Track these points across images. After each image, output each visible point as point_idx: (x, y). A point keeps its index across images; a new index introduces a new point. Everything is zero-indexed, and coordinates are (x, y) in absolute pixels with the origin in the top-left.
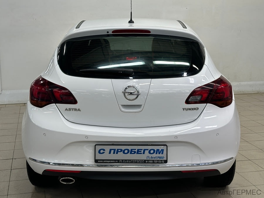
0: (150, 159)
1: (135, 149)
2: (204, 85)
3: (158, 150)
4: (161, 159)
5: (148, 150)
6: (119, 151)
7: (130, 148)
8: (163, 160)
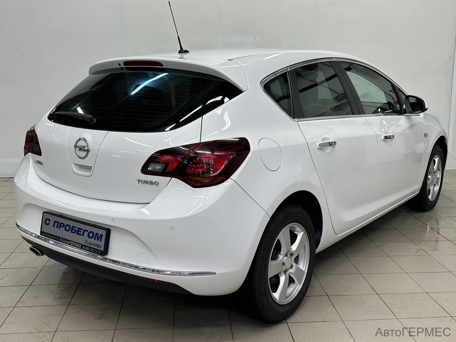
0: (88, 245)
1: (76, 228)
2: (182, 146)
3: (97, 234)
4: (98, 248)
5: (87, 231)
6: (62, 225)
7: (72, 224)
8: (99, 250)
